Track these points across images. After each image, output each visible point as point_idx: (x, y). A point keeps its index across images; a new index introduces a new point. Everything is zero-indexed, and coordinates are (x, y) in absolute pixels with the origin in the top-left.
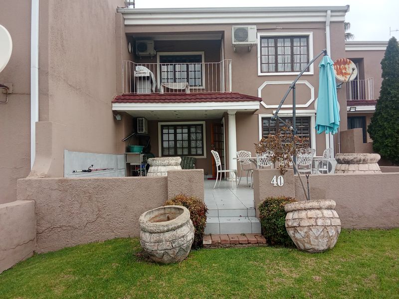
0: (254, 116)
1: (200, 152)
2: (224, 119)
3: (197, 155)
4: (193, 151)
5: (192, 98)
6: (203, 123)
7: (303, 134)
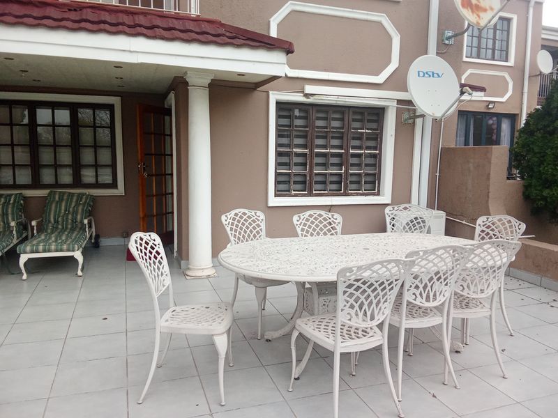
0: (258, 95)
1: (106, 177)
2: (172, 95)
3: (97, 185)
4: (88, 176)
5: (66, 15)
6: (115, 101)
7: (368, 148)
